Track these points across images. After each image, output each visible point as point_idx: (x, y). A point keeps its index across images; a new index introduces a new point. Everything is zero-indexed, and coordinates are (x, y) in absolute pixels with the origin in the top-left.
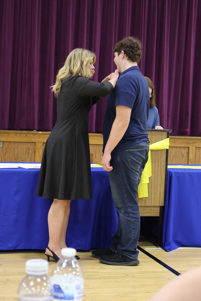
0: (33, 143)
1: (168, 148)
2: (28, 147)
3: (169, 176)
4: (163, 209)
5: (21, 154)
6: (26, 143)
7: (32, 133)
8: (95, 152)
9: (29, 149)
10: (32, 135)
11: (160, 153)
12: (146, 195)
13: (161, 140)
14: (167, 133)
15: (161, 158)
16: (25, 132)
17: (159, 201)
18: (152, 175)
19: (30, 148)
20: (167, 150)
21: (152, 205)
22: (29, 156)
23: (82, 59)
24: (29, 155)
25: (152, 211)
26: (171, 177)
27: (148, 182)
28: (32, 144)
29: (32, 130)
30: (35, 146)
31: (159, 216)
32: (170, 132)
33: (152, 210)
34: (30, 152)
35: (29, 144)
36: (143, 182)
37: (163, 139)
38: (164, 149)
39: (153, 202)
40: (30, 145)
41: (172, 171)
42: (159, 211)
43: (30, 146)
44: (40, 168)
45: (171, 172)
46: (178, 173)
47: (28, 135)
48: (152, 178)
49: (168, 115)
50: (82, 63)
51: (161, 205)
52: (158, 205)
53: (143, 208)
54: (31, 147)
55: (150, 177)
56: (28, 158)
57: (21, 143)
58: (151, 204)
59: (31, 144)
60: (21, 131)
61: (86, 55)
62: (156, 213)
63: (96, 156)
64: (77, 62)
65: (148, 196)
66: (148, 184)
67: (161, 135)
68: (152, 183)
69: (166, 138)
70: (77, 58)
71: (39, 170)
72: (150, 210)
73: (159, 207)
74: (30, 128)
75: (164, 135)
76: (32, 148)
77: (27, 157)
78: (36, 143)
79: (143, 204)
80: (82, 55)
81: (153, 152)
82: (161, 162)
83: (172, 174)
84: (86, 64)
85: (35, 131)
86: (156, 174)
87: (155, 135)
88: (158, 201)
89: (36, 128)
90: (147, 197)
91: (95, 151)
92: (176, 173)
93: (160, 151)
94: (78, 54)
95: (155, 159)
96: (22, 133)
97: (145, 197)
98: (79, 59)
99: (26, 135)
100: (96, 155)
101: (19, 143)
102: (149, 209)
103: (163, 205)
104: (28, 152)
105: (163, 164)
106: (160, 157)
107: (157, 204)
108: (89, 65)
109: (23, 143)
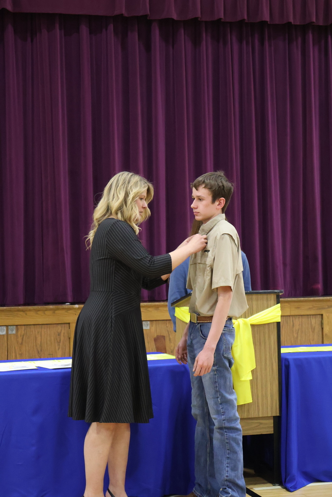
0: (66, 325)
1: (279, 320)
2: (58, 332)
3: (285, 365)
4: (278, 421)
5: (47, 344)
6: (55, 325)
7: (63, 309)
8: (168, 333)
9: (59, 334)
10: (63, 312)
11: (267, 330)
12: (249, 400)
13: (268, 307)
14: (275, 296)
15: (269, 337)
16: (51, 307)
17: (272, 408)
18: (256, 366)
19: (61, 333)
20: (278, 324)
21: (261, 416)
22: (61, 346)
23: (129, 188)
24: (61, 344)
25: (261, 426)
26: (288, 367)
27: (252, 378)
28: (64, 327)
29: (63, 303)
30: (69, 328)
31: (272, 432)
32: (281, 294)
33: (261, 424)
34: (62, 340)
35: (59, 326)
36: (243, 379)
37: (271, 307)
38: (274, 323)
39: (261, 410)
40: (60, 328)
41: (288, 357)
42: (273, 425)
43: (61, 330)
44: (71, 366)
45: (287, 360)
46: (300, 360)
47: (56, 312)
48: (257, 372)
49: (285, 264)
50: (127, 195)
51: (274, 415)
52: (269, 415)
53: (245, 421)
54: (63, 331)
55: (253, 370)
56: (59, 349)
57: (46, 325)
58: (258, 413)
59: (63, 325)
60: (46, 305)
61: (136, 184)
62: (267, 428)
63: (170, 339)
64: (119, 192)
65: (252, 401)
66: (251, 381)
67: (267, 299)
68: (257, 379)
69: (276, 303)
70: (121, 186)
71: (70, 370)
72: (257, 425)
73: (272, 418)
74: (59, 301)
75: (271, 300)
76: (64, 333)
77: (57, 348)
78: (71, 325)
79: (246, 414)
80: (129, 182)
81: (256, 329)
82: (270, 344)
83: (288, 362)
84: (133, 198)
85: (68, 304)
86: (263, 363)
87: (257, 300)
88: (269, 408)
89: (70, 299)
90: (251, 403)
91: (168, 331)
92: (295, 360)
93: (267, 326)
94: (124, 180)
95: (260, 340)
96: (47, 310)
97: (248, 404)
98: (124, 187)
99: (54, 313)
100: (171, 337)
101: (43, 326)
102: (256, 423)
103: (278, 415)
104: (58, 340)
105: (273, 346)
106: (267, 336)
107: (267, 414)
108: (136, 201)
109: (50, 325)
